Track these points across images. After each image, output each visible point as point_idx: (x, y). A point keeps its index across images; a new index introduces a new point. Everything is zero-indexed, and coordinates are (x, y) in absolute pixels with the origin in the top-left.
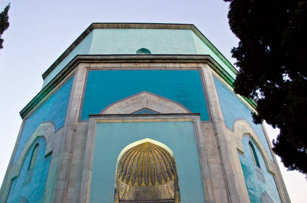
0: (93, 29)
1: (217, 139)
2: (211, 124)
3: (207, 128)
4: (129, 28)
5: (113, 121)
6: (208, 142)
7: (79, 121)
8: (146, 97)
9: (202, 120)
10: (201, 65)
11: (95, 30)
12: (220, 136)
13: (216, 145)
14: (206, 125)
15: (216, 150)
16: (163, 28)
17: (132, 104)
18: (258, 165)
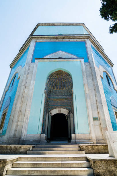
0: (38, 26)
1: (91, 70)
2: (89, 63)
3: (87, 65)
4: (54, 25)
5: (45, 61)
6: (87, 71)
7: (31, 63)
8: (60, 53)
9: (85, 62)
10: (86, 40)
11: (39, 27)
12: (92, 69)
13: (90, 72)
14: (87, 64)
15: (91, 74)
16: (69, 25)
17: (55, 56)
18: (109, 85)
